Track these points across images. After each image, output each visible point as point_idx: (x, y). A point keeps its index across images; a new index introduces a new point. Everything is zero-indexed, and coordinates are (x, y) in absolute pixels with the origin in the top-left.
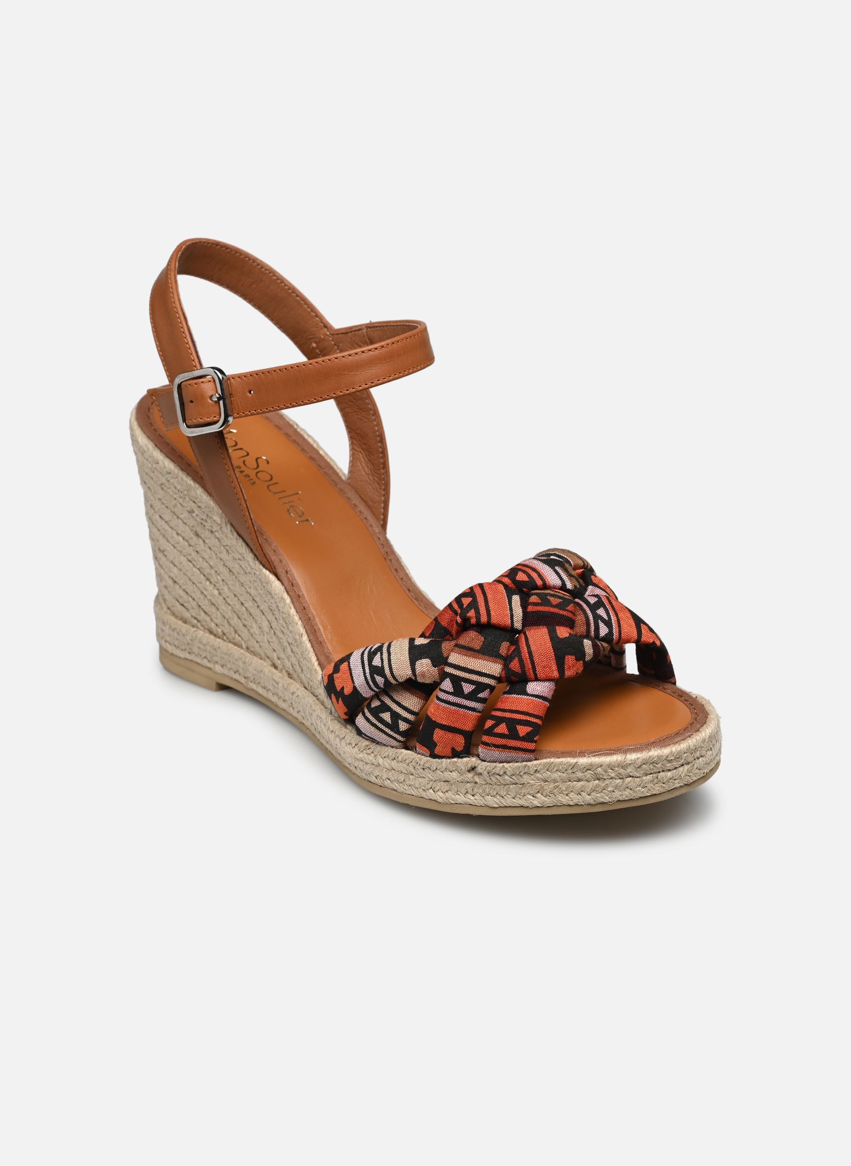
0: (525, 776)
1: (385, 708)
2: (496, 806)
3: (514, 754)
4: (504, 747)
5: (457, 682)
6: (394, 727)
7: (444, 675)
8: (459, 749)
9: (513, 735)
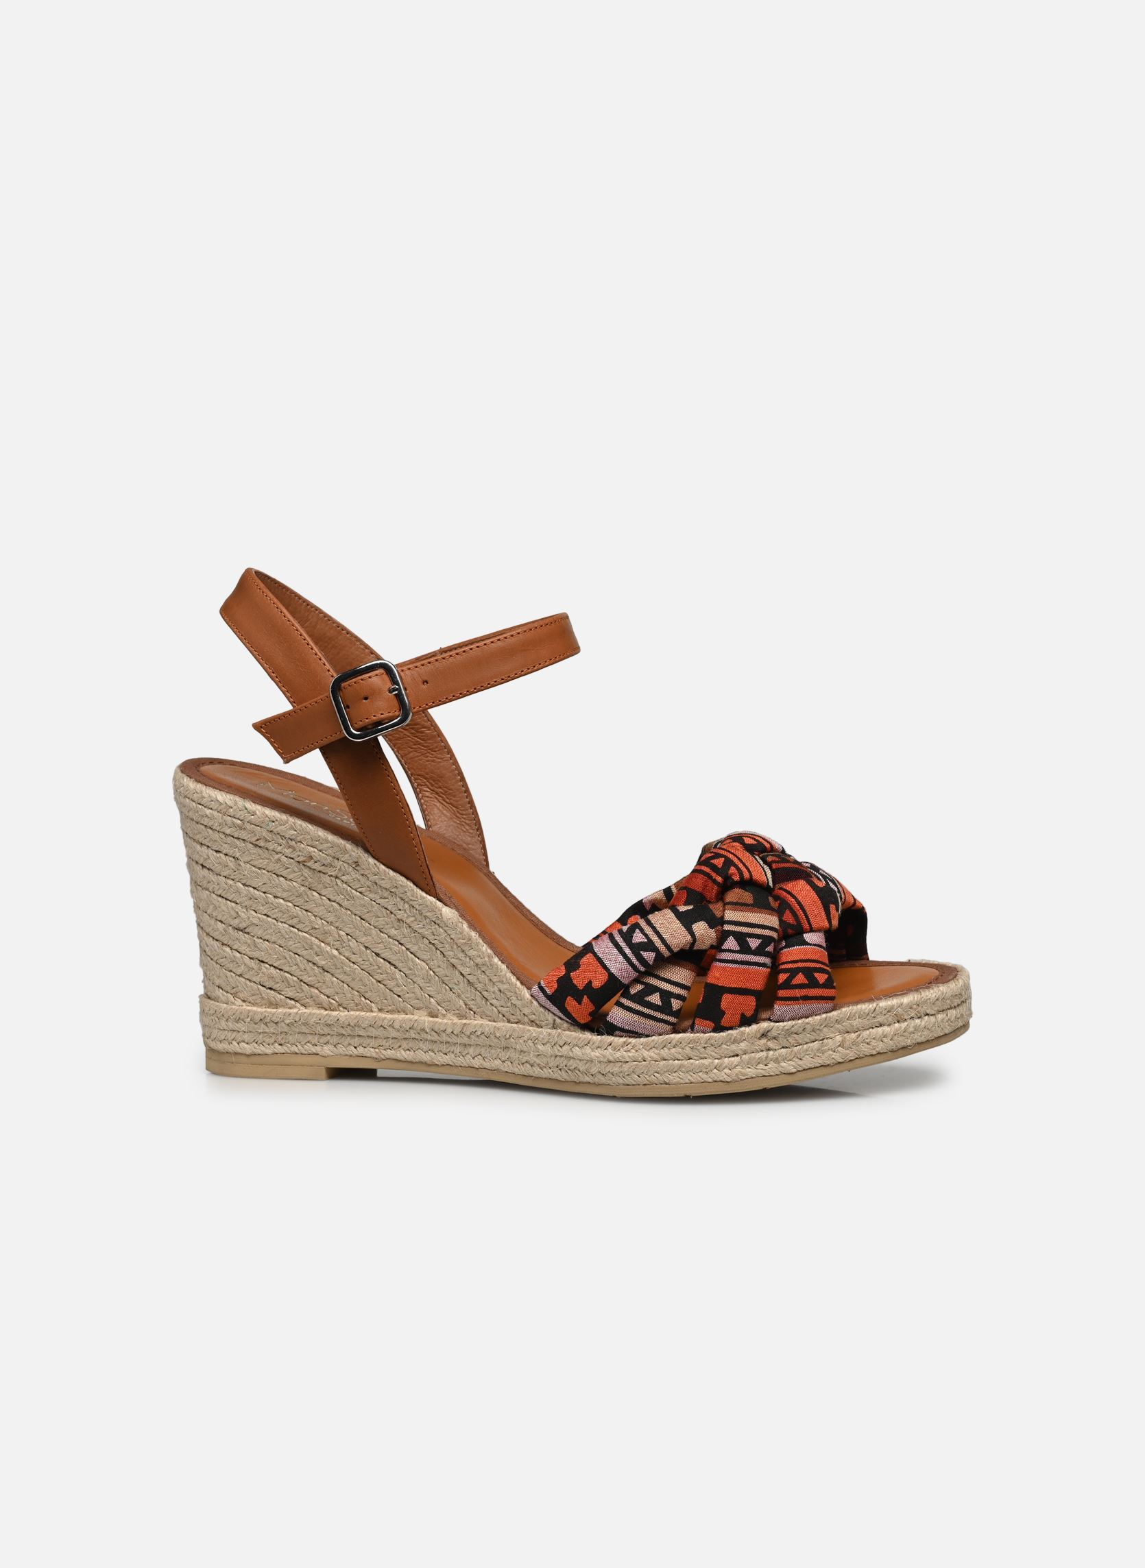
0: (825, 1030)
1: (652, 989)
2: (794, 1070)
3: (815, 1005)
4: (806, 998)
5: (741, 938)
6: (665, 1008)
7: (723, 936)
8: (749, 1014)
9: (813, 984)
